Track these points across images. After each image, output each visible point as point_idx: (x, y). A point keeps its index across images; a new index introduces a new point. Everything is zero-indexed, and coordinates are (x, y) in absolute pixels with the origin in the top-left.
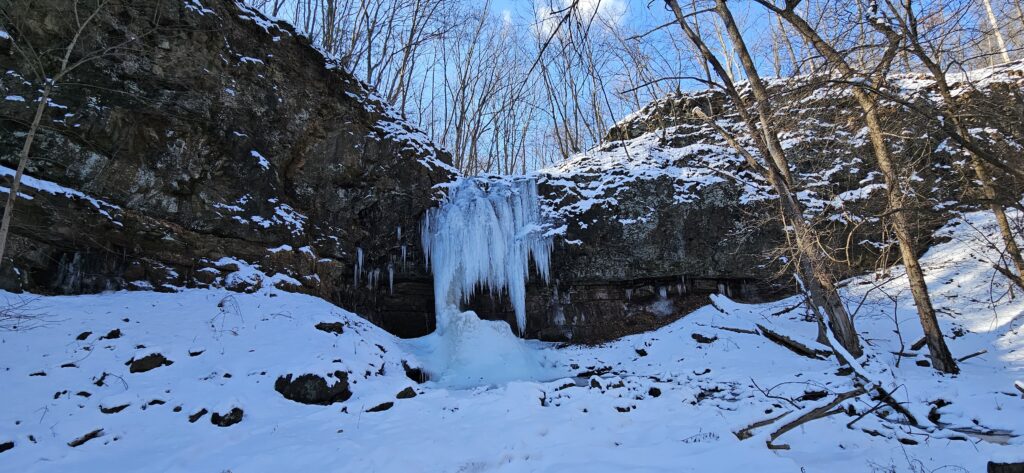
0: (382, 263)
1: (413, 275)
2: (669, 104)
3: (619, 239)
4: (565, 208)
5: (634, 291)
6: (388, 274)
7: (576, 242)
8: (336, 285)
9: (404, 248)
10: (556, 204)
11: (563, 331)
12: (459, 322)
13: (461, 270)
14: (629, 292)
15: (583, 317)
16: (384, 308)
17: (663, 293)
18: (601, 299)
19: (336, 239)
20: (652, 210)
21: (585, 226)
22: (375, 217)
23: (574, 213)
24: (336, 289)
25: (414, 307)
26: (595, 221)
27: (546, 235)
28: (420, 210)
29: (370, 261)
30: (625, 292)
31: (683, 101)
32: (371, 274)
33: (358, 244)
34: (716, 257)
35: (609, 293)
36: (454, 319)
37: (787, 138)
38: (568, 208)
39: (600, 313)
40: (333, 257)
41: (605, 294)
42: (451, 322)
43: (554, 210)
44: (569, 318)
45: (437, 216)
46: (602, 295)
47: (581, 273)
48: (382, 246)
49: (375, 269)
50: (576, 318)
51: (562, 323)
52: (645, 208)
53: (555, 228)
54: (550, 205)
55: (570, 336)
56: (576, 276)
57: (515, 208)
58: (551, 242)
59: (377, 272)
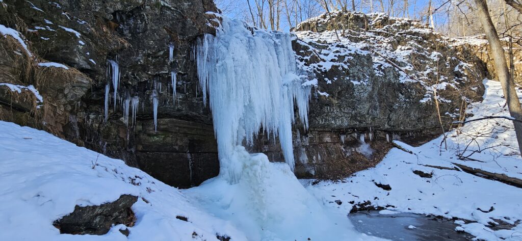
0: (142, 89)
1: (179, 110)
2: (340, 14)
3: (352, 96)
4: (312, 64)
5: (347, 136)
6: (151, 105)
7: (324, 94)
8: (72, 112)
9: (174, 76)
10: (306, 60)
11: (309, 169)
12: (255, 167)
13: (249, 107)
14: (343, 138)
15: (319, 157)
16: (140, 148)
17: (362, 139)
18: (327, 142)
19: (78, 34)
20: (368, 77)
21: (329, 82)
22: (136, 27)
23: (321, 70)
24: (73, 119)
25: (177, 148)
26: (336, 79)
27: (305, 84)
28: (195, 33)
29: (127, 85)
30: (340, 137)
31: (349, 15)
32: (127, 102)
33: (111, 55)
34: (391, 116)
35: (331, 138)
36: (248, 164)
37: (404, 50)
38: (316, 65)
39: (329, 153)
40: (71, 64)
41: (329, 139)
42: (245, 167)
43: (305, 64)
44: (310, 157)
45: (215, 45)
46: (327, 139)
47: (322, 121)
48: (144, 68)
49: (133, 96)
50: (314, 157)
51: (306, 162)
52: (363, 75)
53: (310, 80)
54: (302, 60)
55: (313, 172)
56: (319, 122)
57: (279, 56)
58: (309, 92)
59: (136, 101)
